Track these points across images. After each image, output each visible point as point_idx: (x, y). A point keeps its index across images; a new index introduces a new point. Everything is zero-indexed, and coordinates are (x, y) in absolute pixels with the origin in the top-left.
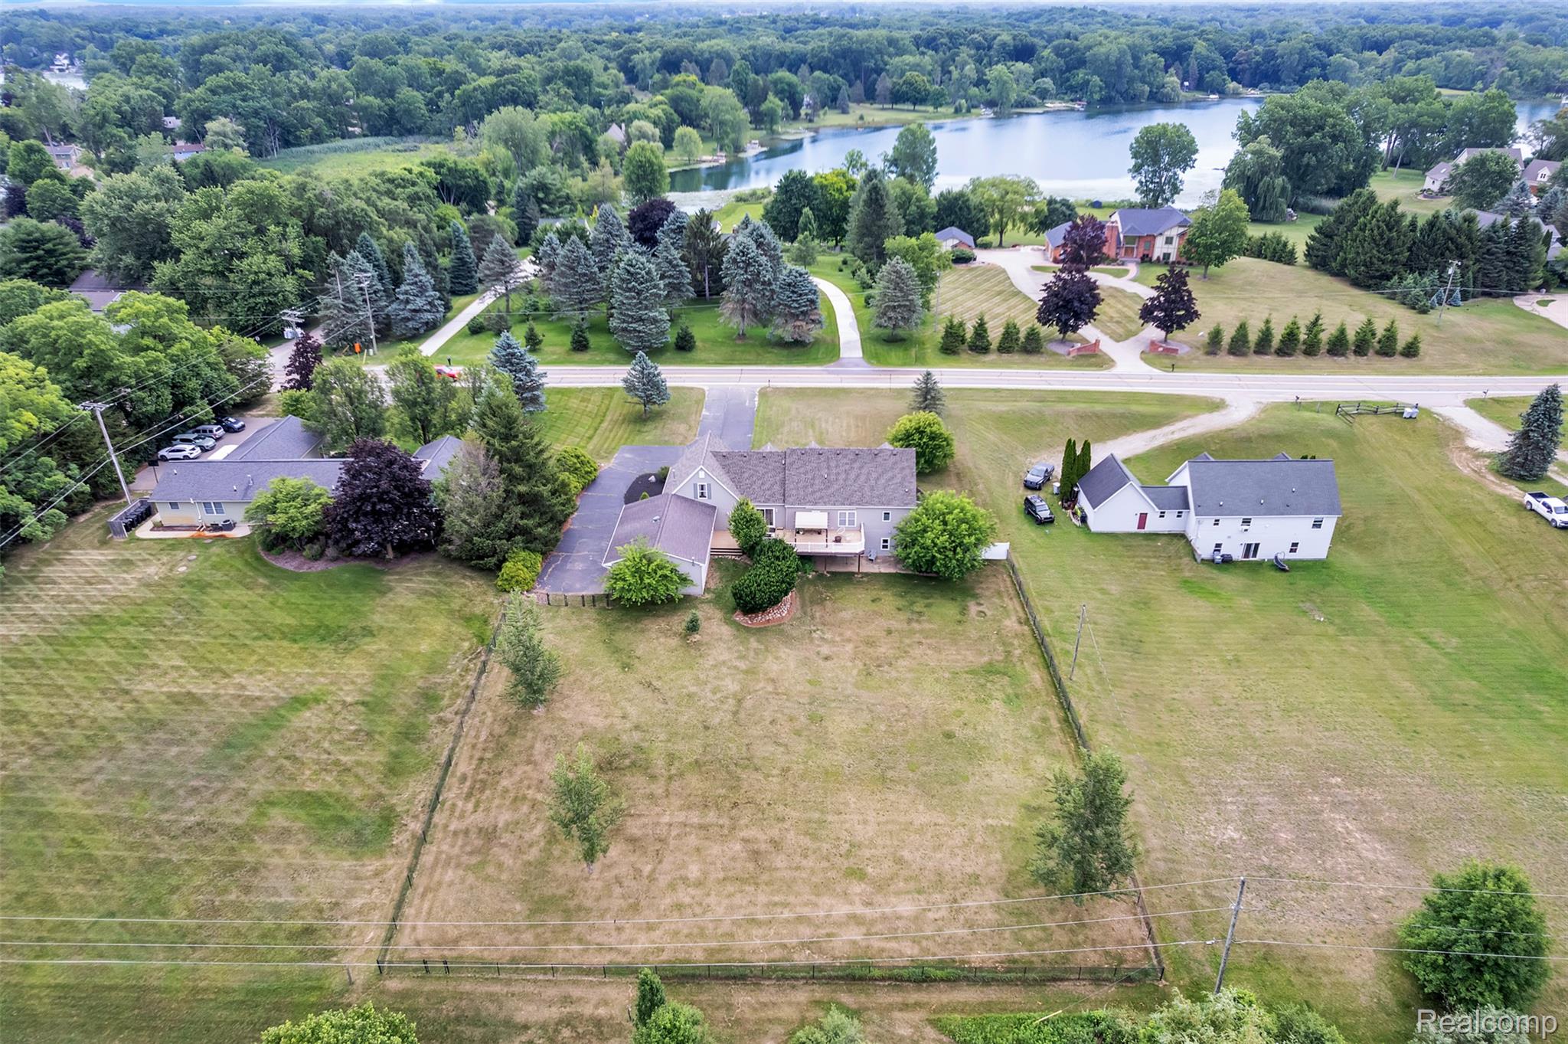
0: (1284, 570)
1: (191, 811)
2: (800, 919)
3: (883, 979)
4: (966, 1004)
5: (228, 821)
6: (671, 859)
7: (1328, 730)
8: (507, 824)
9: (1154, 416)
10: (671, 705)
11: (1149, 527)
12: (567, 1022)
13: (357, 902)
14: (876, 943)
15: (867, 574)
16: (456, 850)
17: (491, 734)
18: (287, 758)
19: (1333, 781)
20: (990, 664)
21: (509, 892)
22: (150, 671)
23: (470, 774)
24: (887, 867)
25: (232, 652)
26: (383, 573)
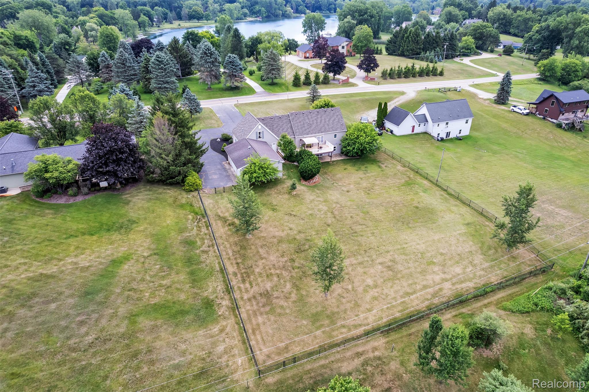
0: (460, 139)
1: (87, 334)
2: (425, 287)
3: (472, 298)
4: (503, 297)
5: (115, 332)
6: (357, 280)
8: (272, 288)
10: (306, 220)
11: (415, 132)
12: (365, 363)
13: (221, 348)
15: (334, 161)
16: (255, 307)
17: (234, 251)
18: (129, 290)
20: (406, 182)
21: (296, 317)
23: (237, 271)
24: (440, 258)
26: (120, 195)
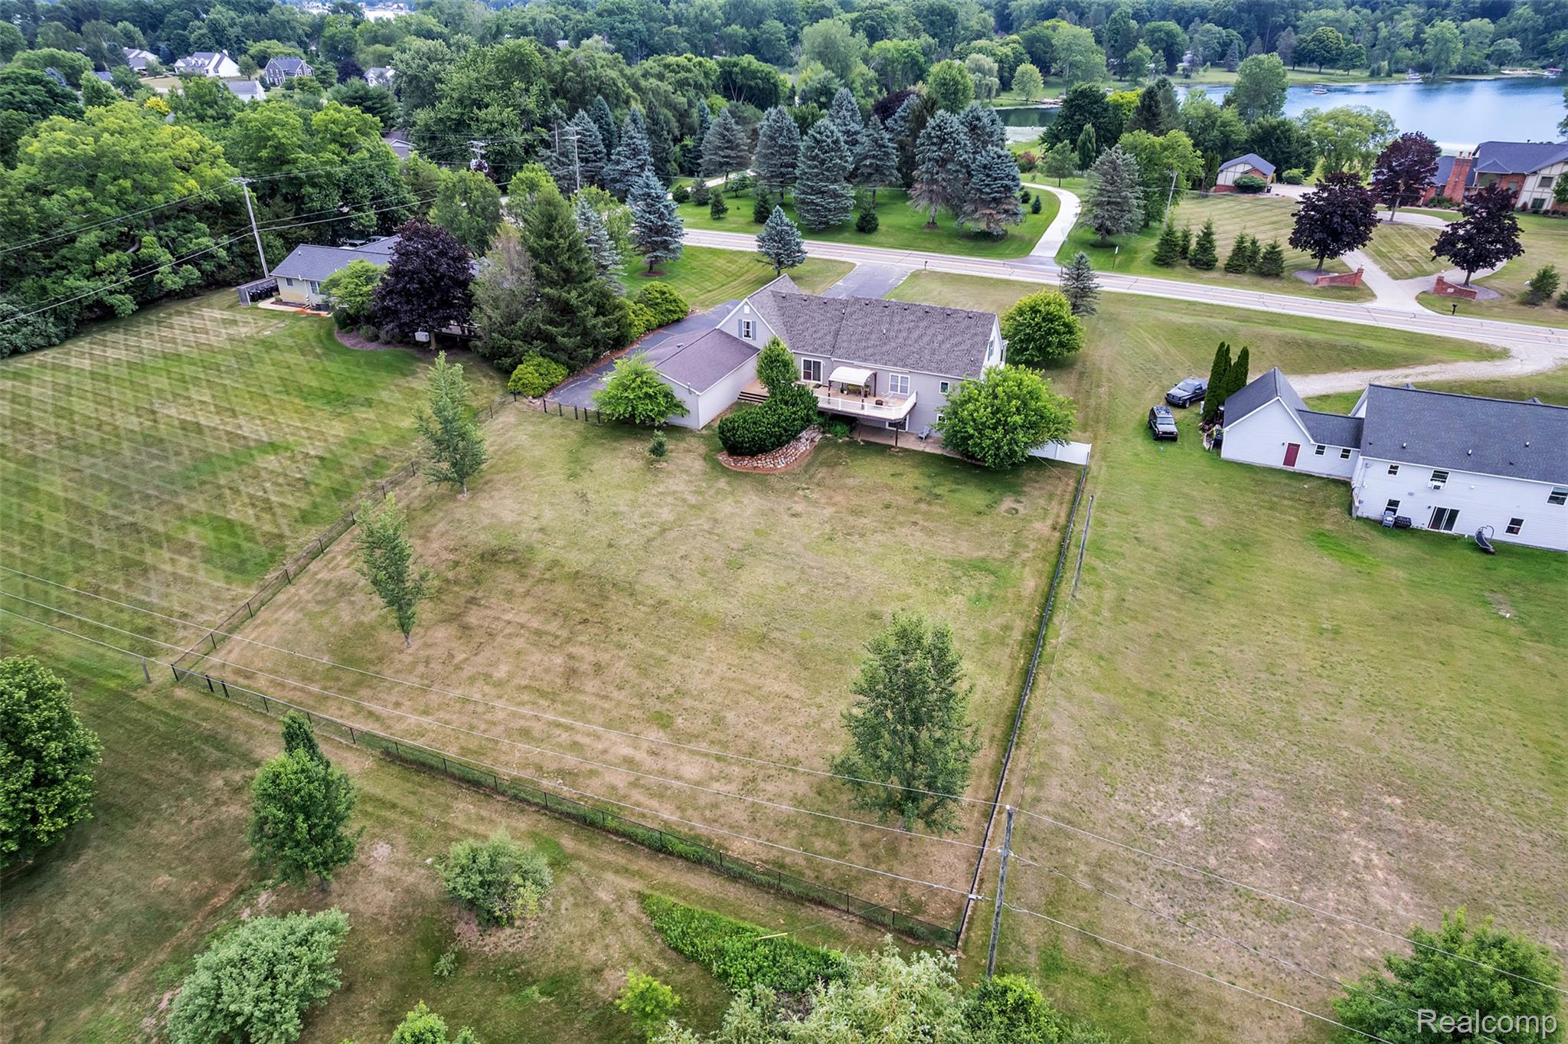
0: (1486, 551)
1: (134, 513)
2: (575, 746)
3: (616, 833)
4: (694, 892)
5: (154, 527)
6: (489, 654)
7: (1421, 739)
9: (1389, 356)
10: (590, 519)
11: (1300, 466)
13: (202, 618)
14: (637, 795)
15: (906, 450)
16: (309, 597)
17: (408, 507)
18: (231, 488)
19: (1388, 800)
20: (983, 560)
21: (327, 644)
22: (182, 401)
24: (700, 723)
25: (251, 399)
26: (419, 360)
